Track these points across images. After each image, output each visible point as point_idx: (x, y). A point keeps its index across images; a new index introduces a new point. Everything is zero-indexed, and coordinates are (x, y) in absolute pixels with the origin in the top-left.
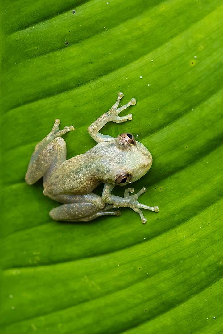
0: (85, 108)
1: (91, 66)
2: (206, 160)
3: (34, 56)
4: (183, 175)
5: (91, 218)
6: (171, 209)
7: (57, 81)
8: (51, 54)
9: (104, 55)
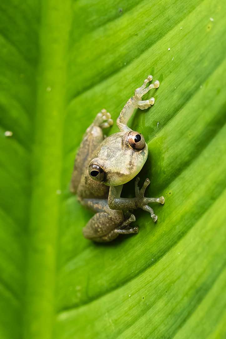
0: (125, 93)
1: (136, 39)
2: (206, 153)
3: (94, 28)
4: (187, 174)
5: (110, 235)
6: (174, 219)
7: (108, 60)
8: (108, 26)
9: (147, 24)
